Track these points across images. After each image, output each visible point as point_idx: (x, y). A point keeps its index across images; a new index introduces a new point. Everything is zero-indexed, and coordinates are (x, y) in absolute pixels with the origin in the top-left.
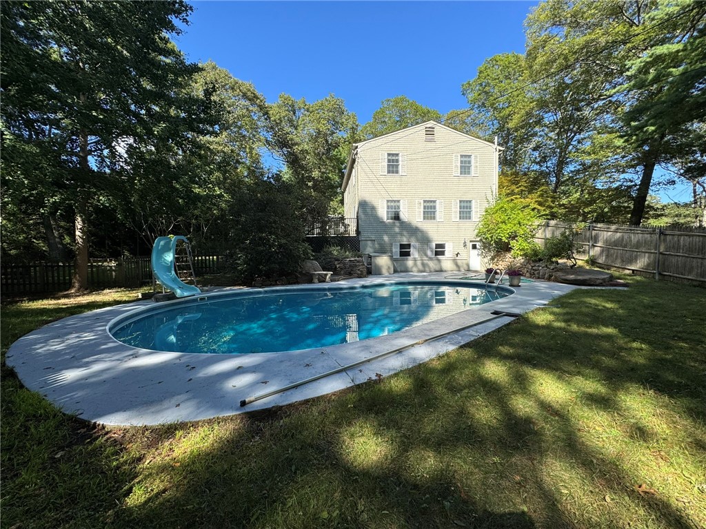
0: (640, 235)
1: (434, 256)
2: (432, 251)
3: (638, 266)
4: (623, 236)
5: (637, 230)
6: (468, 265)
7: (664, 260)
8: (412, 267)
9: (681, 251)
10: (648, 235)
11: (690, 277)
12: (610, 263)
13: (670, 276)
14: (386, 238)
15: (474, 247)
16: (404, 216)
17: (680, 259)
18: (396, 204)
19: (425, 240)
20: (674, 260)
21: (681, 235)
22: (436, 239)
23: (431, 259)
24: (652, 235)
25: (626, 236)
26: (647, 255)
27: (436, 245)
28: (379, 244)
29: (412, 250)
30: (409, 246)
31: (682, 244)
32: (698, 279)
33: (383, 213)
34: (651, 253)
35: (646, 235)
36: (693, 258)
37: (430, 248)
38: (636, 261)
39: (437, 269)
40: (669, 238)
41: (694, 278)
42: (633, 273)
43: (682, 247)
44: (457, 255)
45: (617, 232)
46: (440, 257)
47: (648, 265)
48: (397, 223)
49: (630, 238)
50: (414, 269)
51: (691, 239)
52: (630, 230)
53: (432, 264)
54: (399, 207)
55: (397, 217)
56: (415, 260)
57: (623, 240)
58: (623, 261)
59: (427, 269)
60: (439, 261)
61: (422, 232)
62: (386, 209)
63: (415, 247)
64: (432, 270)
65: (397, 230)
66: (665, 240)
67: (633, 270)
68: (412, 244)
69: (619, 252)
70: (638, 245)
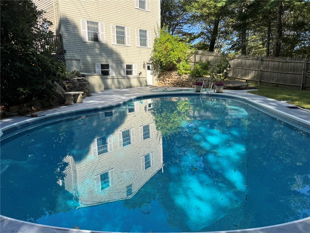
0: (251, 61)
1: (125, 75)
2: (124, 71)
3: (249, 78)
4: (242, 61)
5: (249, 58)
6: (146, 81)
7: (262, 74)
8: (111, 85)
9: (270, 69)
10: (255, 61)
11: (273, 82)
12: (234, 76)
13: (264, 82)
14: (89, 59)
15: (149, 68)
16: (102, 38)
17: (269, 73)
18: (95, 26)
19: (119, 62)
20: (266, 74)
21: (270, 61)
22: (127, 61)
23: (124, 77)
24: (257, 61)
25: (244, 61)
26: (254, 71)
27: (127, 65)
28: (84, 64)
29: (110, 70)
30: (107, 66)
31: (270, 65)
32: (276, 83)
33: (85, 33)
34: (256, 70)
35: (254, 61)
36: (275, 72)
37: (123, 69)
38: (248, 75)
39: (128, 86)
40: (264, 62)
41: (274, 83)
42: (247, 81)
43: (270, 67)
44: (140, 74)
45: (239, 59)
46: (130, 76)
47: (254, 77)
48: (97, 45)
49: (246, 62)
50: (113, 87)
51: (274, 63)
52: (246, 57)
53: (124, 82)
54: (97, 29)
55: (96, 39)
56: (113, 78)
57: (242, 63)
58: (242, 75)
59: (122, 86)
60: (129, 78)
61: (117, 54)
62: (86, 30)
63: (112, 68)
64: (125, 86)
65: (97, 51)
66: (263, 64)
67: (247, 80)
68: (110, 64)
69: (240, 70)
70: (250, 66)
